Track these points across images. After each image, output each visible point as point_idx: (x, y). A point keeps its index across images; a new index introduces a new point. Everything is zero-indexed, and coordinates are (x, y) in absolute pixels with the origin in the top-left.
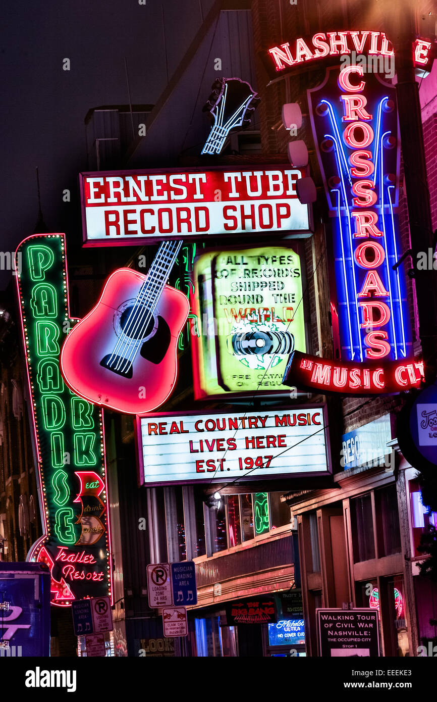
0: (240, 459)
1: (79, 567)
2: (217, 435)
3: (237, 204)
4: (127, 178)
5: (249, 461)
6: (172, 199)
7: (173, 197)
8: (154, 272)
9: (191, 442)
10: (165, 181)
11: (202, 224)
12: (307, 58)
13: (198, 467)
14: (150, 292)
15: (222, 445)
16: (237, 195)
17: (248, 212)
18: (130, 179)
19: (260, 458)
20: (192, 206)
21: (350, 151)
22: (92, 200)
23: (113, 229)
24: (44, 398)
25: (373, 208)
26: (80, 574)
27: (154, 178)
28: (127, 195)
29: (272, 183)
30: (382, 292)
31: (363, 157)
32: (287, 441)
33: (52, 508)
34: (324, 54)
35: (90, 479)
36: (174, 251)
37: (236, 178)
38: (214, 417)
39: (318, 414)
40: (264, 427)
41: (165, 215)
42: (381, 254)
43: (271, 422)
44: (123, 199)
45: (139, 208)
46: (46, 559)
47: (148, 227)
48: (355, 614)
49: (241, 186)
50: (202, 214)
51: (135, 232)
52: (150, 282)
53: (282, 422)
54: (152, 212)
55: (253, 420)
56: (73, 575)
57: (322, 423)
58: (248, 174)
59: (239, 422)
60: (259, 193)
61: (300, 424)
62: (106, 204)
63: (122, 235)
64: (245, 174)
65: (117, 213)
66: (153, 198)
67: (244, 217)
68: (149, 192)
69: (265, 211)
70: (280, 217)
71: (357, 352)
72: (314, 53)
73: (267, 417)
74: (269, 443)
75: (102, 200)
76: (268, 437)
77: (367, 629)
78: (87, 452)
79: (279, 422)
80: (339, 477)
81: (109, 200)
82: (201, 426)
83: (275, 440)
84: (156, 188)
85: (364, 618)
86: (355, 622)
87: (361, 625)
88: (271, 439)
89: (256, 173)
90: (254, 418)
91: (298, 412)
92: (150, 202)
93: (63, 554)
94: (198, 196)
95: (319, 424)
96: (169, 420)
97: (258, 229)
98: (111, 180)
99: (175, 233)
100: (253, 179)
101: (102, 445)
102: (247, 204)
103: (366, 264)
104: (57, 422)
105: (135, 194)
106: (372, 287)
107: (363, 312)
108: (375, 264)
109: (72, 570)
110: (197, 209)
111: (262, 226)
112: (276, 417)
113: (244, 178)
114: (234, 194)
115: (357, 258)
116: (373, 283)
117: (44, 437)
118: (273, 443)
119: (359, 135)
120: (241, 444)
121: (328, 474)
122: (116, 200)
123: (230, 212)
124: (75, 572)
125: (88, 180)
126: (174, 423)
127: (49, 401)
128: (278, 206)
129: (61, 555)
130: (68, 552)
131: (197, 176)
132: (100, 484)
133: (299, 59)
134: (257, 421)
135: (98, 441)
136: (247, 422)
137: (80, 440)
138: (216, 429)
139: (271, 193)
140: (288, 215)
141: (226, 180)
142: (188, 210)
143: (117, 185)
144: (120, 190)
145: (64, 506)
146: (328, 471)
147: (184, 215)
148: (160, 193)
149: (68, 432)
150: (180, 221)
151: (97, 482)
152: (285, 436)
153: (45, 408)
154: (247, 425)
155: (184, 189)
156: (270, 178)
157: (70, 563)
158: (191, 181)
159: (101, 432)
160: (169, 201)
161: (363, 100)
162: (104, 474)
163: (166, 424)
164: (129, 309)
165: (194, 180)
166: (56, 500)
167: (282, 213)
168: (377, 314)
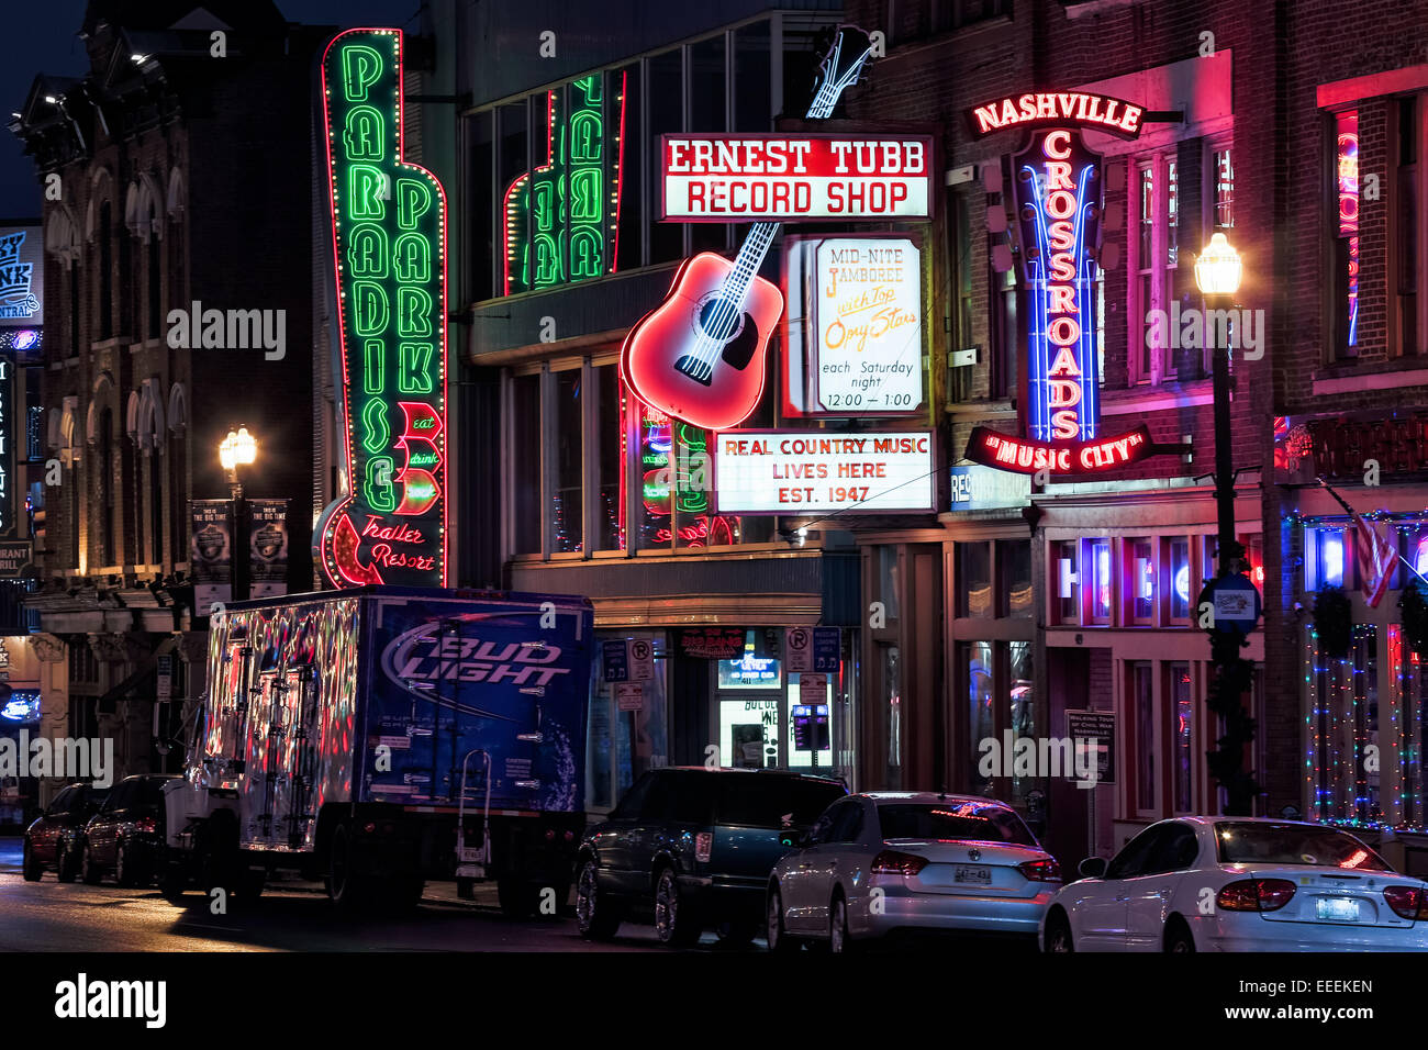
0: (831, 489)
1: (398, 547)
2: (806, 458)
3: (845, 181)
4: (718, 143)
5: (840, 492)
6: (769, 171)
7: (771, 168)
8: (744, 259)
9: (775, 466)
10: (761, 149)
11: (802, 204)
12: (1014, 121)
13: (782, 495)
14: (737, 283)
15: (811, 471)
16: (846, 170)
17: (857, 191)
18: (720, 144)
19: (854, 489)
20: (791, 181)
21: (1051, 221)
22: (674, 168)
23: (697, 204)
24: (358, 285)
25: (1070, 283)
26: (398, 559)
27: (749, 145)
28: (716, 163)
29: (887, 157)
30: (1072, 371)
31: (1064, 229)
32: (886, 470)
33: (360, 454)
34: (1030, 117)
35: (420, 414)
36: (768, 236)
37: (845, 149)
38: (803, 437)
39: (925, 440)
40: (861, 452)
41: (759, 191)
42: (1076, 331)
43: (869, 446)
44: (711, 168)
45: (729, 180)
46: (348, 532)
47: (738, 204)
48: (1098, 716)
49: (851, 160)
50: (803, 190)
51: (723, 210)
52: (738, 271)
53: (884, 446)
54: (743, 185)
55: (849, 444)
56: (388, 558)
57: (929, 450)
58: (859, 145)
59: (833, 445)
60: (871, 169)
61: (903, 451)
62: (691, 173)
63: (708, 212)
64: (855, 144)
65: (702, 185)
66: (746, 169)
67: (852, 197)
68: (742, 161)
69: (877, 191)
70: (894, 199)
71: (1045, 431)
72: (1020, 115)
73: (865, 440)
74: (865, 471)
75: (686, 168)
76: (865, 465)
77: (1106, 729)
78: (418, 373)
79: (879, 446)
80: (945, 518)
81: (695, 169)
82: (788, 447)
83: (873, 468)
84: (750, 156)
85: (1105, 720)
86: (1098, 723)
87: (1101, 726)
88: (869, 468)
89: (869, 144)
90: (850, 441)
91: (901, 436)
92: (742, 174)
93: (374, 526)
94: (800, 168)
95: (925, 451)
96: (751, 439)
97: (868, 212)
98: (698, 144)
99: (769, 212)
100: (866, 151)
101: (442, 363)
102: (857, 181)
103: (1058, 341)
104: (375, 324)
105: (726, 164)
106: (1064, 365)
107: (1053, 390)
108: (1068, 342)
109: (386, 551)
110: (798, 185)
111: (873, 209)
112: (876, 440)
113: (854, 149)
114: (842, 168)
115: (1051, 333)
116: (1065, 360)
117: (355, 345)
118: (871, 471)
119: (1061, 205)
120: (833, 471)
121: (931, 512)
122: (702, 169)
123: (836, 191)
124: (392, 554)
125: (671, 143)
126: (756, 443)
127: (365, 291)
128: (893, 185)
129: (371, 528)
130: (382, 524)
131: (800, 145)
132: (436, 423)
133: (1005, 122)
134: (853, 444)
135: (437, 357)
136: (841, 444)
137: (408, 353)
138: (805, 452)
139: (886, 169)
140: (904, 197)
141: (833, 151)
142: (786, 185)
143: (704, 150)
144: (709, 157)
145: (380, 454)
146: (932, 509)
147: (781, 191)
148: (755, 163)
149: (391, 339)
150: (776, 198)
151: (432, 419)
152: (884, 465)
153: (358, 301)
154: (841, 450)
155: (783, 159)
156: (886, 151)
157: (384, 541)
158: (792, 150)
159: (442, 344)
160: (765, 173)
161: (1067, 169)
162: (442, 408)
163: (746, 442)
164: (712, 303)
165: (795, 149)
166: (368, 444)
167: (896, 195)
168: (1067, 393)
